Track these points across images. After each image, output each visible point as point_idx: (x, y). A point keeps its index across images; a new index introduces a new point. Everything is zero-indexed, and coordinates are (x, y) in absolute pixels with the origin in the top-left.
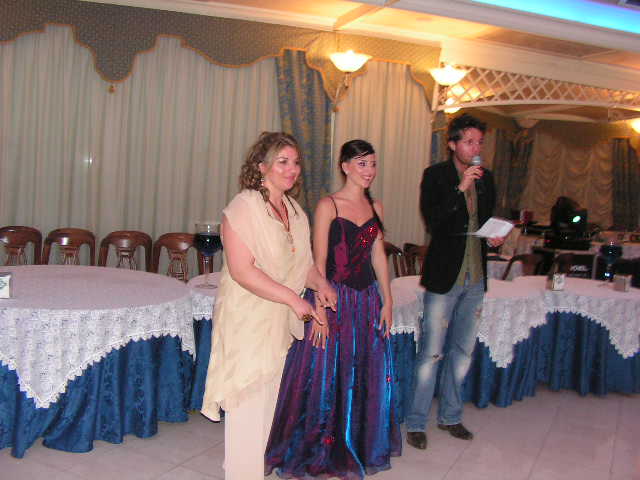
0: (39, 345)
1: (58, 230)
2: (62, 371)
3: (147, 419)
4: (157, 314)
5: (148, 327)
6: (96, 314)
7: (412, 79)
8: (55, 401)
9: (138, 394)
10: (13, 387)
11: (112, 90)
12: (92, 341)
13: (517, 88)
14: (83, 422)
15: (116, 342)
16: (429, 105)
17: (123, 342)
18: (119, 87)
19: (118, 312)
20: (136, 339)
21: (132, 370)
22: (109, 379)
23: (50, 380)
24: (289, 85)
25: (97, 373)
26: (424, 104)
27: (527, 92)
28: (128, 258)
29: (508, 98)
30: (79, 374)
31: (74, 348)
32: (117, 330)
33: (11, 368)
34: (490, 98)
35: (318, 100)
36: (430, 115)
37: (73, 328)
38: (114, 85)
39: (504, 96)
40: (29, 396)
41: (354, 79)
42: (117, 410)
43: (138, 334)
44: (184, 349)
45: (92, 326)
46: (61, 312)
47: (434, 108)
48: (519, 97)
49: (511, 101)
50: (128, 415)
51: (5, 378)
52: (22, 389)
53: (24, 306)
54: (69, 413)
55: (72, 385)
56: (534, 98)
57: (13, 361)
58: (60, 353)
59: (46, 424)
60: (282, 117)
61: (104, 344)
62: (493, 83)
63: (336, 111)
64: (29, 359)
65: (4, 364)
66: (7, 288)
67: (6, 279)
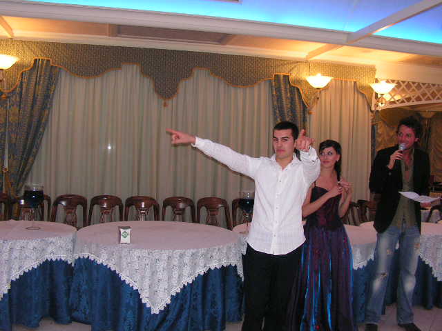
0: (153, 273)
1: (132, 197)
2: (168, 290)
3: (219, 320)
4: (225, 251)
5: (220, 260)
6: (189, 252)
7: (358, 91)
8: (163, 309)
9: (213, 304)
10: (136, 300)
11: (165, 105)
12: (186, 271)
13: (427, 92)
14: (181, 322)
15: (201, 271)
16: (370, 107)
17: (205, 270)
18: (169, 102)
19: (203, 251)
20: (212, 268)
21: (210, 288)
22: (196, 294)
23: (161, 295)
24: (279, 98)
25: (190, 290)
26: (366, 107)
27: (434, 95)
29: (420, 100)
30: (179, 291)
31: (176, 274)
32: (201, 262)
33: (135, 288)
34: (409, 99)
35: (298, 108)
36: (370, 113)
37: (175, 262)
38: (167, 102)
39: (418, 99)
40: (148, 306)
41: (320, 92)
42: (200, 316)
43: (214, 265)
44: (238, 273)
45: (186, 260)
46: (167, 251)
47: (373, 109)
48: (428, 99)
49: (423, 102)
50: (207, 317)
51: (131, 294)
52: (143, 301)
53: (143, 248)
54: (171, 316)
55: (174, 299)
56: (438, 98)
57: (136, 284)
58: (166, 279)
59: (157, 323)
60: (275, 119)
61: (194, 272)
62: (411, 90)
63: (310, 114)
64: (147, 282)
65: (131, 285)
66: (129, 237)
67: (128, 231)
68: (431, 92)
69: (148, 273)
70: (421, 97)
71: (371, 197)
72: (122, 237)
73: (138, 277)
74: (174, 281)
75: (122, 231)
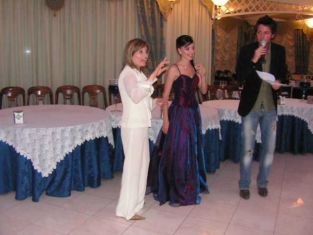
0: (41, 146)
2: (54, 158)
3: (96, 178)
4: (97, 126)
5: (93, 133)
6: (69, 128)
7: (202, 4)
8: (51, 173)
9: (91, 167)
10: (30, 167)
11: (55, 15)
12: (68, 143)
13: (253, 6)
14: (65, 182)
15: (79, 142)
16: (210, 15)
17: (82, 141)
18: (58, 13)
19: (79, 127)
20: (88, 140)
21: (87, 155)
22: (76, 160)
23: (48, 163)
24: (143, 8)
25: (71, 157)
26: (208, 16)
27: (257, 8)
28: (69, 99)
29: (248, 11)
30: (63, 159)
31: (59, 146)
32: (79, 136)
33: (28, 158)
34: (239, 11)
35: (157, 16)
36: (211, 21)
37: (58, 136)
38: (56, 13)
39: (246, 10)
40: (39, 171)
41: (174, 4)
42: (81, 175)
43: (89, 137)
44: (109, 142)
45: (67, 134)
46: (51, 129)
47: (213, 17)
48: (253, 10)
49: (250, 13)
50: (86, 177)
51: (26, 163)
52: (35, 168)
53: (32, 127)
54: (58, 178)
55: (59, 165)
56: (261, 10)
57: (29, 155)
58: (52, 150)
59: (47, 184)
60: (140, 25)
61: (73, 143)
62: (241, 4)
63: (166, 21)
64: (37, 153)
65: (25, 156)
66: (22, 119)
67: (21, 114)
68: (256, 5)
69: (37, 147)
70: (249, 9)
71: (211, 82)
72: (16, 120)
73: (29, 150)
74: (58, 151)
75: (16, 114)
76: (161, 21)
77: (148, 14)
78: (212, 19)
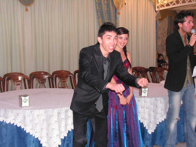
0: (49, 125)
2: (59, 135)
11: (27, 10)
16: (155, 9)
18: (29, 8)
23: (54, 140)
33: (36, 137)
37: (63, 116)
38: (27, 7)
39: (184, 2)
46: (57, 109)
49: (186, 4)
53: (40, 109)
55: (63, 141)
57: (36, 134)
58: (58, 128)
60: (98, 18)
63: (119, 14)
64: (44, 132)
65: (33, 136)
66: (28, 102)
67: (27, 98)
69: (45, 126)
72: (23, 103)
73: (38, 129)
74: (63, 129)
75: (23, 98)
76: (116, 15)
77: (105, 8)
78: (156, 12)
